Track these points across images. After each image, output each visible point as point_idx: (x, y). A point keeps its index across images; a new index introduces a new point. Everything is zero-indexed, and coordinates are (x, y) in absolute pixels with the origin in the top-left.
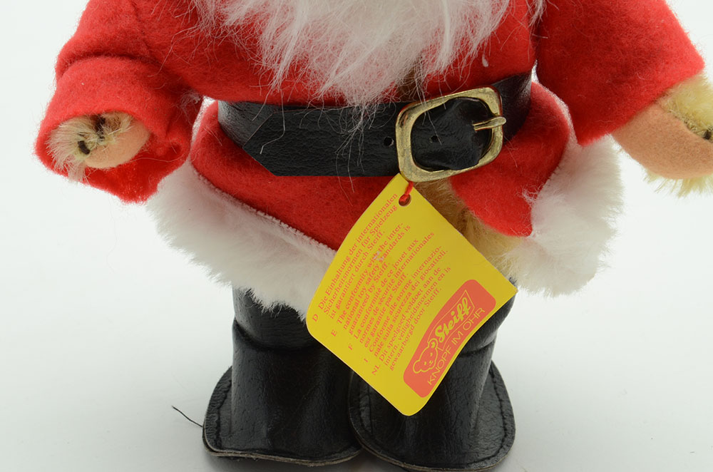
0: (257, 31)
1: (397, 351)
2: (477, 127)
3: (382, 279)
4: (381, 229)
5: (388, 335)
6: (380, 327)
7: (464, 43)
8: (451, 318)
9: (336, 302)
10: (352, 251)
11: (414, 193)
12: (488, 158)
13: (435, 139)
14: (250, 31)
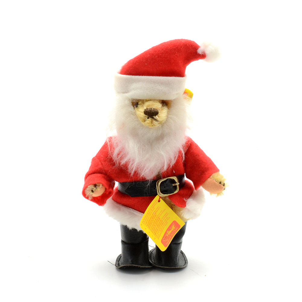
0: (127, 165)
1: (159, 235)
2: (173, 185)
3: (155, 219)
4: (155, 207)
5: (157, 231)
6: (155, 229)
7: (169, 165)
8: (171, 229)
9: (146, 222)
10: (149, 211)
11: (161, 199)
12: (176, 192)
13: (165, 187)
14: (126, 166)
